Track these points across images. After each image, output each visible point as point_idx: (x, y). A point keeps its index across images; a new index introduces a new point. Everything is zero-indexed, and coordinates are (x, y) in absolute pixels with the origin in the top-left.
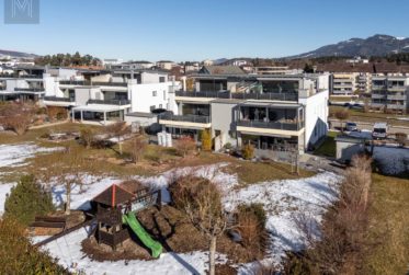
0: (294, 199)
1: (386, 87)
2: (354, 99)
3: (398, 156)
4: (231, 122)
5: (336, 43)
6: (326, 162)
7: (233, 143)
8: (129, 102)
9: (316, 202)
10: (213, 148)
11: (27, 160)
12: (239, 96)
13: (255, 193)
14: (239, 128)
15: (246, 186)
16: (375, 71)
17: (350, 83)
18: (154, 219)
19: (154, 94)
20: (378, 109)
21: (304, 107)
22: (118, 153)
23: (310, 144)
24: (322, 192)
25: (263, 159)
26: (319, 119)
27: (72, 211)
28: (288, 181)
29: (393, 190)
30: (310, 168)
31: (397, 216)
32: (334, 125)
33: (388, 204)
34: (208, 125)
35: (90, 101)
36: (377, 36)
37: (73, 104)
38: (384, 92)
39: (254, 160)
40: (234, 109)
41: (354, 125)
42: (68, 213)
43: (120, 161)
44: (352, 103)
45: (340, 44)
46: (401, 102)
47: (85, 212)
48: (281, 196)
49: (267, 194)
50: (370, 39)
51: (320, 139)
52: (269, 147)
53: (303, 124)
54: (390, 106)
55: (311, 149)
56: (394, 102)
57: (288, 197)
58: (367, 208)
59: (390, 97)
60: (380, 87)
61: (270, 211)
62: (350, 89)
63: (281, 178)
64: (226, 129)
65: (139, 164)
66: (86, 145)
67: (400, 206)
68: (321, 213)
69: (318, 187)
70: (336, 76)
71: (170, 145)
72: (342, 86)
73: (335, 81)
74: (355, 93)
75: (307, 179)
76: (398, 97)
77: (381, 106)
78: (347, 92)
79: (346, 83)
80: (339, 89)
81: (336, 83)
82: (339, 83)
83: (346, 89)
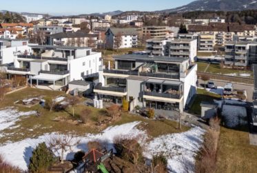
0: (180, 147)
1: (234, 50)
3: (236, 113)
4: (139, 91)
6: (196, 119)
7: (141, 105)
8: (68, 72)
9: (191, 149)
10: (129, 109)
11: (17, 123)
12: (144, 74)
13: (158, 144)
14: (145, 96)
15: (152, 139)
16: (228, 30)
17: (211, 42)
18: (110, 165)
19: (84, 64)
20: (229, 65)
21: (183, 83)
22: (72, 115)
24: (194, 142)
25: (160, 117)
26: (192, 86)
27: (64, 161)
28: (175, 134)
29: (231, 138)
30: (187, 123)
31: (231, 155)
33: (227, 148)
34: (125, 94)
35: (41, 72)
37: (29, 73)
39: (154, 118)
40: (141, 84)
42: (62, 162)
43: (75, 122)
44: (212, 57)
46: (244, 61)
47: (71, 161)
48: (172, 146)
49: (165, 145)
52: (162, 108)
53: (182, 94)
54: (237, 64)
55: (187, 109)
56: (239, 61)
57: (176, 146)
58: (217, 152)
59: (237, 58)
61: (168, 156)
62: (211, 46)
63: (171, 132)
64: (136, 96)
65: (87, 124)
66: (49, 109)
67: (233, 149)
68: (193, 156)
69: (191, 138)
70: (202, 37)
71: (102, 107)
72: (206, 44)
73: (201, 40)
74: (215, 49)
75: (186, 133)
76: (241, 58)
78: (209, 48)
79: (209, 42)
80: (204, 46)
81: (202, 42)
82: (204, 42)
83: (209, 46)
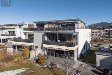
1: (110, 32)
2: (98, 37)
5: (92, 24)
16: (104, 29)
17: (97, 32)
20: (107, 40)
21: (78, 33)
23: (81, 54)
26: (86, 42)
32: (93, 45)
34: (32, 44)
36: (103, 22)
38: (109, 34)
41: (101, 45)
45: (94, 24)
50: (101, 23)
51: (87, 51)
53: (77, 43)
54: (111, 39)
59: (111, 36)
60: (108, 32)
62: (97, 34)
70: (93, 30)
72: (95, 33)
73: (93, 32)
74: (99, 35)
77: (108, 39)
78: (96, 35)
79: (96, 32)
80: (94, 34)
81: (93, 33)
82: (94, 33)
83: (96, 34)
